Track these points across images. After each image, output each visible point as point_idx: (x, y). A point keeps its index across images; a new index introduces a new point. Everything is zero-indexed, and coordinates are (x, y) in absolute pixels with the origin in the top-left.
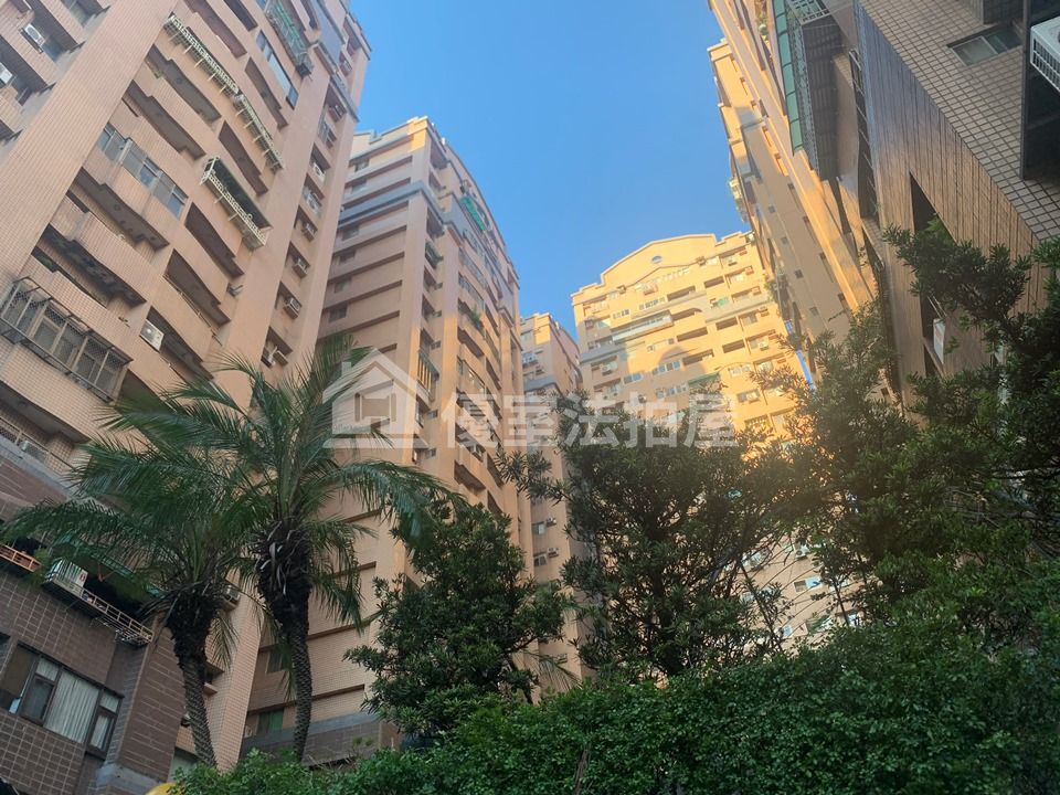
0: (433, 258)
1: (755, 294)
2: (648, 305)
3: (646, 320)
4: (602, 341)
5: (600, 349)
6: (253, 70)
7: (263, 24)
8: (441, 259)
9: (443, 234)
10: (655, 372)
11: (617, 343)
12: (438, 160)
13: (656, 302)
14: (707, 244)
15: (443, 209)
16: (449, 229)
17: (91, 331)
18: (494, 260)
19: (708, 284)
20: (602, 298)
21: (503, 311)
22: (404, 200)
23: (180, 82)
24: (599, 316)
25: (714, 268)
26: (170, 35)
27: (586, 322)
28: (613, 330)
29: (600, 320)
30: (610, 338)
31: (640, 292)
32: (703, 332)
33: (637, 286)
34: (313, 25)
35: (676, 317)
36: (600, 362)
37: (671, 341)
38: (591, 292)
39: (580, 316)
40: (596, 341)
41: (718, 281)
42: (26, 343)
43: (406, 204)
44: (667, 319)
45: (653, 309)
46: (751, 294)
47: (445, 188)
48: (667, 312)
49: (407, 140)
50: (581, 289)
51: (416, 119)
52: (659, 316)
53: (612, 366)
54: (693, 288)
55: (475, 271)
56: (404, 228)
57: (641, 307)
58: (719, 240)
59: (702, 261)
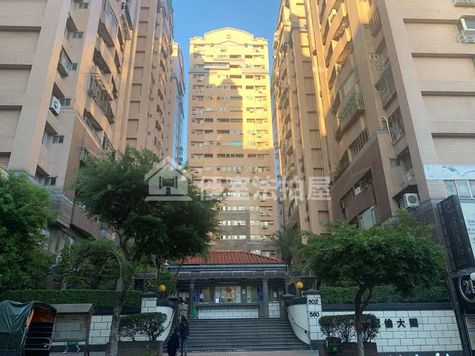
1: (262, 68)
2: (221, 56)
3: (219, 63)
4: (200, 65)
5: (198, 69)
9: (160, 12)
10: (218, 87)
11: (206, 69)
13: (225, 56)
14: (247, 38)
16: (163, 11)
19: (247, 57)
20: (203, 45)
25: (250, 51)
27: (194, 54)
28: (205, 63)
29: (200, 55)
30: (203, 65)
31: (219, 49)
32: (240, 77)
33: (218, 46)
35: (232, 66)
36: (197, 75)
37: (227, 76)
38: (198, 40)
39: (192, 50)
41: (250, 57)
44: (228, 66)
45: (223, 60)
50: (195, 38)
52: (225, 63)
53: (202, 78)
54: (240, 56)
55: (166, 30)
57: (218, 56)
58: (255, 38)
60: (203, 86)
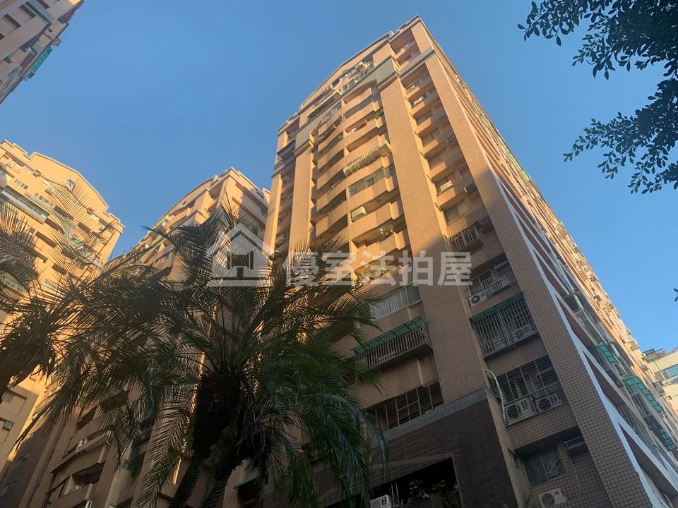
2: (41, 198)
3: (32, 204)
9: (25, 52)
14: (101, 207)
16: (29, 53)
20: (21, 164)
22: (35, 13)
24: (8, 169)
29: (6, 172)
32: (52, 244)
33: (46, 182)
35: (48, 222)
37: (32, 230)
38: (18, 153)
41: (87, 230)
43: (33, 16)
44: (44, 217)
45: (42, 204)
48: (47, 214)
50: (15, 144)
52: (42, 211)
54: (72, 218)
56: (18, 26)
57: (37, 195)
58: (108, 212)
59: (90, 211)
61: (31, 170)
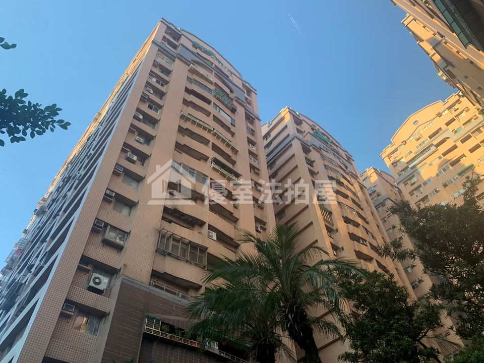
0: (310, 163)
1: (475, 119)
2: (420, 145)
3: (422, 152)
4: (404, 170)
5: (405, 174)
6: (216, 119)
7: (213, 100)
8: (314, 161)
9: (311, 151)
10: (437, 175)
11: (412, 168)
12: (298, 121)
13: (424, 142)
14: (439, 106)
15: (307, 141)
16: (313, 148)
17: (190, 242)
18: (338, 153)
19: (447, 124)
20: (396, 150)
21: (350, 173)
22: (290, 144)
23: (192, 135)
24: (397, 159)
25: (447, 115)
26: (183, 119)
27: (392, 164)
28: (407, 163)
29: (399, 160)
30: (408, 167)
31: (414, 141)
32: (455, 147)
33: (411, 139)
34: (232, 91)
35: (438, 145)
36: (408, 180)
37: (440, 158)
38: (389, 150)
39: (388, 163)
40: (401, 171)
41: (453, 120)
42: (169, 254)
43: (291, 144)
44: (433, 148)
45: (424, 146)
46: (473, 120)
47: (305, 132)
48: (432, 145)
49: (282, 119)
50: (384, 150)
51: (283, 110)
52: (428, 148)
53: (414, 180)
54: (440, 129)
55: (331, 161)
56: (294, 155)
57: (417, 147)
58: (444, 102)
59: (439, 115)
60: (420, 186)
61: (401, 145)
